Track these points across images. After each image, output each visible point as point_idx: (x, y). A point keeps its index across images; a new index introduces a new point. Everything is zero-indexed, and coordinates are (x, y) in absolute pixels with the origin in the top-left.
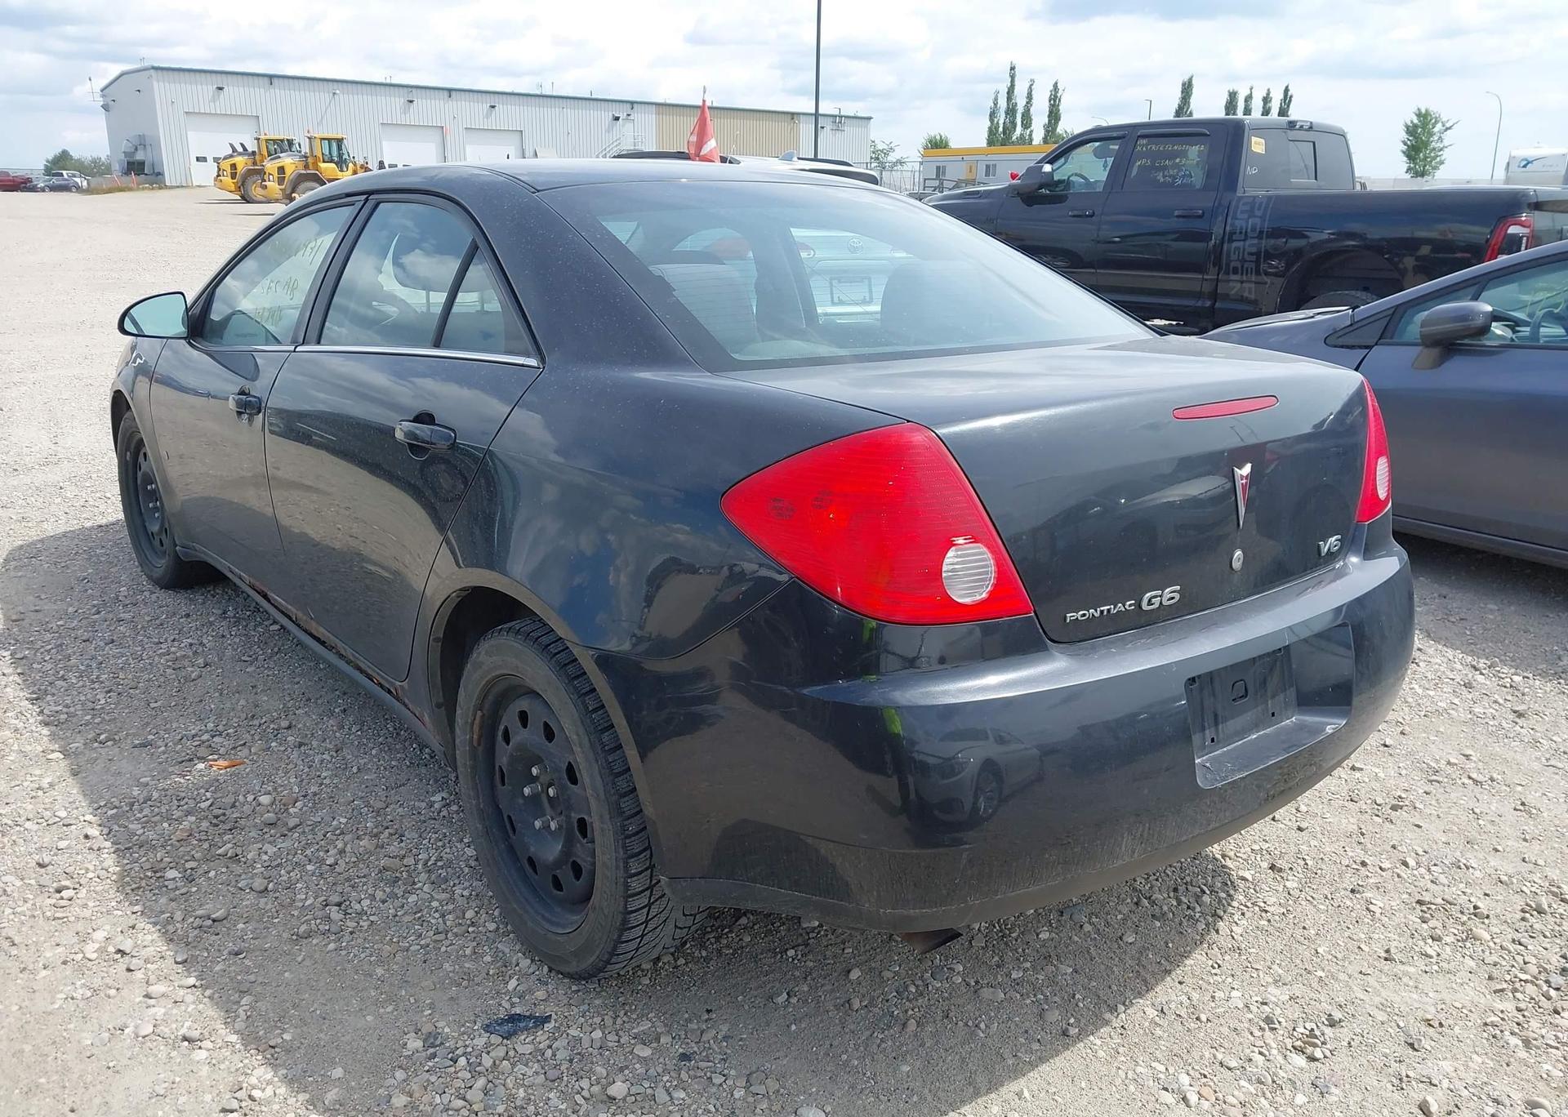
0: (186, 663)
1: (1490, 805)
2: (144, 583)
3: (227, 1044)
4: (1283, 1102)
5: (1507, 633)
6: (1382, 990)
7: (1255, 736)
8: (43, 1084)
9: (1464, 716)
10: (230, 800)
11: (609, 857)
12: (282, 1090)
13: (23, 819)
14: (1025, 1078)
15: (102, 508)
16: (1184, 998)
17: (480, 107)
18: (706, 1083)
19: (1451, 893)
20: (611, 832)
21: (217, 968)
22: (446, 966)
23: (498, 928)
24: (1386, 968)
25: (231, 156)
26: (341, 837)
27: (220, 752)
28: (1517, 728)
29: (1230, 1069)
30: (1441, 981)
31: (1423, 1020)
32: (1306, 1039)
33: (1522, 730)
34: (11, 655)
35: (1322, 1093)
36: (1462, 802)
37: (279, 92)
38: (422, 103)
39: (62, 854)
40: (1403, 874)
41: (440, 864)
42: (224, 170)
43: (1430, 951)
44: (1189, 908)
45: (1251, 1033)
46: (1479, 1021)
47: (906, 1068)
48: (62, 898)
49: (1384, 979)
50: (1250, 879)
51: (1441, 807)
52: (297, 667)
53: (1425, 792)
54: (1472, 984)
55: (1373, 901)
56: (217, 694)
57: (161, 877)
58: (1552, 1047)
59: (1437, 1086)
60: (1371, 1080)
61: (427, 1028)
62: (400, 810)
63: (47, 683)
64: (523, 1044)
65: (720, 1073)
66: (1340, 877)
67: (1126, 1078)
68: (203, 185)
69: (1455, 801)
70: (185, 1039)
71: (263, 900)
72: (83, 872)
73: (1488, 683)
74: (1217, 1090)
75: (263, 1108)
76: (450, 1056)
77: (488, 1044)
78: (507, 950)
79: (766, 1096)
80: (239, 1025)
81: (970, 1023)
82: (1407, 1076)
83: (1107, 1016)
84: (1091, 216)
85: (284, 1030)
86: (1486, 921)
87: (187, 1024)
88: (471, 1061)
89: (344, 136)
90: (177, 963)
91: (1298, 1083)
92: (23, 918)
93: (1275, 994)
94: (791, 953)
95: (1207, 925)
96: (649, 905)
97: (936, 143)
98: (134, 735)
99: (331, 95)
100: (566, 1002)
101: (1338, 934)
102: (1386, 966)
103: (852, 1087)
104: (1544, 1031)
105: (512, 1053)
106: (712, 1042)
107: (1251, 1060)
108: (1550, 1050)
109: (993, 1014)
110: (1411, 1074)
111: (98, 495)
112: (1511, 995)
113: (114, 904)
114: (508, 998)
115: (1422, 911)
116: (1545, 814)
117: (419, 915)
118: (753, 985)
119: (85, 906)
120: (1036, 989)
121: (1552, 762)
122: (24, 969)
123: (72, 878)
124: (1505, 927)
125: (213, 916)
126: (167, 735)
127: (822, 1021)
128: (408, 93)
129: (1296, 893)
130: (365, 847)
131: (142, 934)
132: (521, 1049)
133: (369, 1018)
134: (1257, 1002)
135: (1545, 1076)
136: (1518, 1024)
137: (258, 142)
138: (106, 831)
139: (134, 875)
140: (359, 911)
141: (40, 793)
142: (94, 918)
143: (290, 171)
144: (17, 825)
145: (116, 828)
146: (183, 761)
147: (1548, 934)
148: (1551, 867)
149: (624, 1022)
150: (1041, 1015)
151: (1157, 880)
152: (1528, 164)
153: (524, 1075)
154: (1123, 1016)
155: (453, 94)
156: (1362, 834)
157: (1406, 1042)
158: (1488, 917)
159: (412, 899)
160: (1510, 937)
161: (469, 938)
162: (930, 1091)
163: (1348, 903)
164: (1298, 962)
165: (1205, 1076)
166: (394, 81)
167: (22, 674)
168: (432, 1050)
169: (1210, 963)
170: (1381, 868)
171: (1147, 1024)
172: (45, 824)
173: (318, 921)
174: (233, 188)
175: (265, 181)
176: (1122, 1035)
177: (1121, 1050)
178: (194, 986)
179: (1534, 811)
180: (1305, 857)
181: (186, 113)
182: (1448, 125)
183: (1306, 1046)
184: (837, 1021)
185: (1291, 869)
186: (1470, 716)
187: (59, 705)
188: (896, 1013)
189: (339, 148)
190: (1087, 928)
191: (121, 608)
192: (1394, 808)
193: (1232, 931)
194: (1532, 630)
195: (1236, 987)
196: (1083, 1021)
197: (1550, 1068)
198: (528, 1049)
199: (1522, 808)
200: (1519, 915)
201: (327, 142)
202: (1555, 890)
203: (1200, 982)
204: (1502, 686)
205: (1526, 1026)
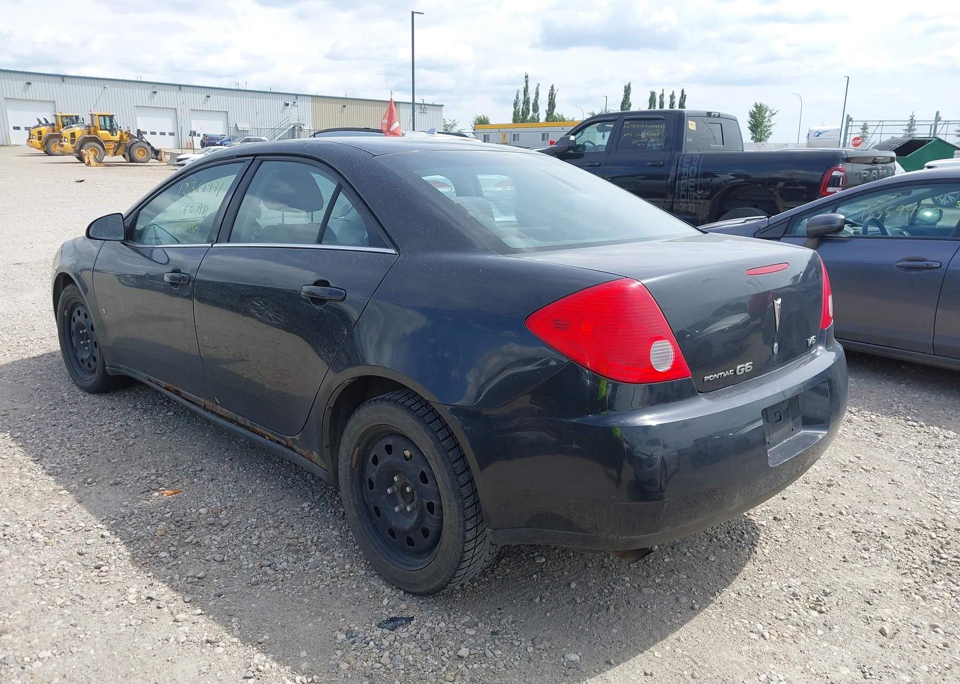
0: (122, 436)
1: (877, 482)
2: (77, 390)
3: (233, 643)
4: (812, 634)
5: (862, 393)
6: (846, 577)
7: (785, 441)
8: (133, 671)
9: (851, 437)
10: (182, 512)
11: (454, 521)
12: (275, 665)
13: (58, 529)
14: (679, 631)
15: (31, 346)
16: (748, 587)
17: (200, 97)
18: (510, 645)
19: (869, 526)
20: (456, 507)
21: (211, 604)
22: (344, 595)
23: (366, 573)
24: (846, 566)
25: (38, 126)
26: (256, 529)
27: (165, 485)
28: (880, 442)
29: (781, 620)
30: (875, 570)
31: (871, 590)
32: (816, 603)
33: (883, 443)
34: (10, 435)
35: (830, 628)
36: (862, 481)
37: (68, 87)
38: (161, 93)
39: (91, 547)
40: (841, 518)
41: (320, 540)
42: (33, 135)
43: (866, 556)
44: (738, 541)
45: (787, 602)
46: (898, 589)
47: (615, 631)
48: (102, 571)
49: (846, 571)
50: (765, 525)
51: (852, 484)
52: (192, 436)
53: (842, 477)
54: (890, 571)
55: (831, 533)
56: (150, 453)
57: (157, 556)
58: (936, 599)
59: (885, 621)
60: (852, 620)
61: (345, 628)
62: (286, 512)
63: (40, 451)
64: (403, 633)
65: (516, 640)
66: (811, 522)
67: (730, 627)
68: (18, 144)
69: (858, 480)
70: (208, 642)
71: (223, 566)
72: (108, 556)
73: (859, 419)
74: (778, 630)
75: (268, 675)
76: (364, 641)
77: (383, 634)
78: (376, 584)
79: (545, 650)
80: (237, 633)
81: (642, 606)
82: (870, 617)
83: (711, 598)
84: (599, 166)
85: (263, 635)
86: (889, 540)
87: (206, 634)
88: (377, 643)
89: (114, 114)
90: (186, 602)
91: (817, 624)
92: (81, 584)
93: (793, 582)
94: (535, 576)
95: (750, 549)
96: (475, 547)
97: (481, 121)
98: (108, 478)
99: (103, 88)
100: (418, 609)
101: (817, 550)
102: (846, 565)
103: (590, 642)
104: (931, 592)
105: (398, 638)
106: (506, 624)
107: (791, 615)
108: (936, 600)
109: (652, 601)
110: (872, 616)
111: (24, 339)
112: (910, 575)
113: (134, 573)
114: (385, 609)
115: (856, 536)
116: (905, 485)
117: (318, 569)
118: (519, 594)
119: (117, 575)
120: (671, 587)
121: (902, 459)
122: (94, 611)
123: (102, 560)
124: (899, 542)
125: (199, 576)
126: (128, 478)
127: (562, 610)
128: (153, 87)
129: (790, 531)
130: (272, 534)
131: (158, 588)
132: (403, 635)
133: (311, 625)
134: (786, 586)
135: (936, 613)
136: (917, 589)
137: (56, 118)
138: (113, 533)
139: (140, 556)
140: (282, 568)
141: (63, 514)
142: (125, 581)
143: (78, 136)
144: (56, 532)
145: (119, 531)
146: (144, 492)
147: (921, 544)
148: (915, 512)
149: (455, 617)
150: (677, 599)
151: (717, 528)
152: (819, 135)
153: (409, 649)
154: (719, 597)
155: (182, 88)
156: (816, 500)
157: (865, 601)
158: (889, 538)
159: (311, 560)
160: (903, 547)
161: (352, 579)
162: (631, 641)
163: (818, 535)
164: (801, 565)
165: (770, 624)
166: (143, 80)
167: (22, 446)
168: (352, 639)
169: (757, 568)
170: (830, 516)
171: (733, 601)
172: (73, 531)
173: (261, 575)
174: (39, 146)
175: (62, 142)
176: (721, 607)
177: (723, 614)
178: (201, 614)
179: (899, 484)
180: (791, 513)
181: (6, 98)
182: (773, 112)
183: (816, 606)
184: (571, 610)
185: (784, 519)
186: (854, 437)
187: (53, 463)
188: (601, 603)
189: (111, 121)
190: (688, 554)
191: (68, 405)
192: (829, 486)
193: (763, 552)
194: (875, 391)
195: (773, 579)
196: (700, 601)
197: (937, 609)
198: (406, 635)
199: (892, 482)
200: (905, 536)
201: (102, 117)
202: (920, 523)
203: (755, 578)
204: (866, 421)
205: (921, 590)
